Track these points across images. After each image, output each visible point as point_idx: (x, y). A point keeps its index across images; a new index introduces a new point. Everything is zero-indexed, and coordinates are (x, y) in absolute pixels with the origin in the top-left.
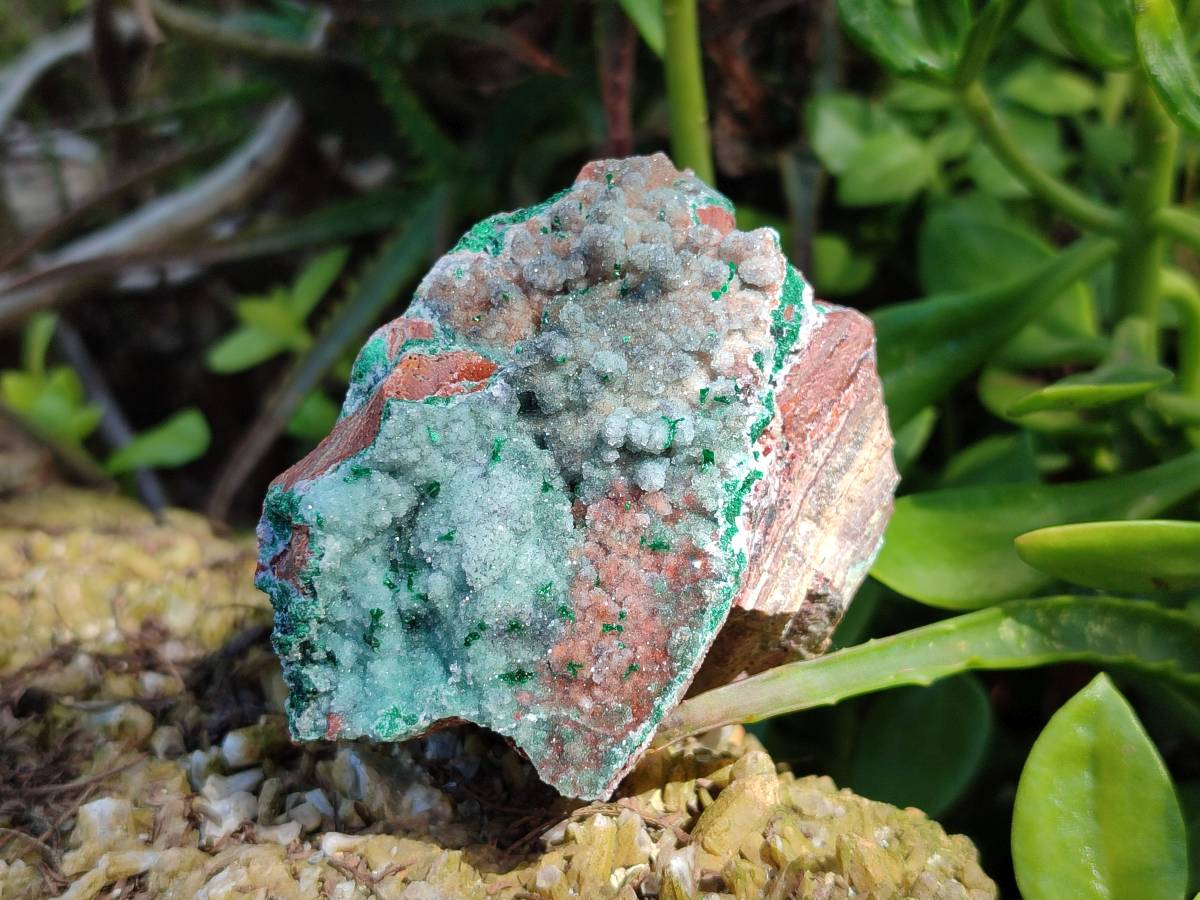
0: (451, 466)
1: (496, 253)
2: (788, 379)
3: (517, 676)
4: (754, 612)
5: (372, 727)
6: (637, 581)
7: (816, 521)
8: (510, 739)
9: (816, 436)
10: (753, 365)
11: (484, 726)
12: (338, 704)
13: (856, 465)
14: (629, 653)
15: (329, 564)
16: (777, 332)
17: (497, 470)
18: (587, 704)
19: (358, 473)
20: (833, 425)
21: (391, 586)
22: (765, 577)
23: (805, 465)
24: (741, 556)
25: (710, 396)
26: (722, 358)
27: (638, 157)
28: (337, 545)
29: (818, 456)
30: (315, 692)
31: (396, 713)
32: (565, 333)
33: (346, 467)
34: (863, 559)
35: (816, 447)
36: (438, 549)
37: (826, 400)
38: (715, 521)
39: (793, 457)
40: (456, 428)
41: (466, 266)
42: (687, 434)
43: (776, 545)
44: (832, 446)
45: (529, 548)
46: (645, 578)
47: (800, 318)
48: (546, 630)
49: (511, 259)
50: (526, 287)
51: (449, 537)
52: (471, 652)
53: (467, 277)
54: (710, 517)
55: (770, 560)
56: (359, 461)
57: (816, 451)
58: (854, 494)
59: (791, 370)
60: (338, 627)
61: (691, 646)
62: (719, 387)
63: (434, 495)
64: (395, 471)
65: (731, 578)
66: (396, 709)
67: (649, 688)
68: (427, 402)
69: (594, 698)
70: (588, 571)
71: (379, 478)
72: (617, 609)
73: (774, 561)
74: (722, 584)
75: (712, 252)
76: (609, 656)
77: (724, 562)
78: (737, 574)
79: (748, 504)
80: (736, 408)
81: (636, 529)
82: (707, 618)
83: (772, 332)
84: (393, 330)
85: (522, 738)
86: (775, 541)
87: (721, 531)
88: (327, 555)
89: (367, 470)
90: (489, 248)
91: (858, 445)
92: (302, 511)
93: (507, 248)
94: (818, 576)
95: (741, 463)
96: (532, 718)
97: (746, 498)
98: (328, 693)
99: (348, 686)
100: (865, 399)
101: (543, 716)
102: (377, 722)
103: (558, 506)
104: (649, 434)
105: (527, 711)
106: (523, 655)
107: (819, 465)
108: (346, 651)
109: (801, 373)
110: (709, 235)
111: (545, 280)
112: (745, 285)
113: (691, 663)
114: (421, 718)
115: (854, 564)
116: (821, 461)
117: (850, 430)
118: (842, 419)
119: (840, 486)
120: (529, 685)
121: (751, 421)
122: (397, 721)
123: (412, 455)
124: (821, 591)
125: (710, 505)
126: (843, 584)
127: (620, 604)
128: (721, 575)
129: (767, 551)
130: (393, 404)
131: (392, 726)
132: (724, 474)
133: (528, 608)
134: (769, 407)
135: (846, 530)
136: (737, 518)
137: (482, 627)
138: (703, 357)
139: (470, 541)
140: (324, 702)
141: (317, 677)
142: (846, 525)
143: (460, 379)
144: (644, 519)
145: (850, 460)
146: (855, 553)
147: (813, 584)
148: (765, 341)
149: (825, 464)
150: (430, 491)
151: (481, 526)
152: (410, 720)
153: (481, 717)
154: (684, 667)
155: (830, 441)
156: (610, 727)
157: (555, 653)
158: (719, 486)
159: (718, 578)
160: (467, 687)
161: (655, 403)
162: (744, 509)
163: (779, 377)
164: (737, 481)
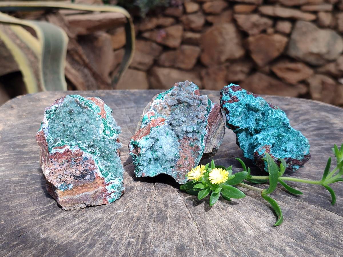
0: (160, 136)
1: (163, 100)
3: (172, 167)
4: (205, 153)
5: (150, 175)
6: (189, 151)
7: (214, 137)
8: (171, 176)
10: (204, 116)
12: (144, 171)
13: (219, 128)
14: (189, 162)
16: (207, 110)
17: (168, 137)
18: (183, 170)
19: (147, 139)
20: (216, 122)
21: (152, 154)
22: (207, 148)
23: (212, 129)
24: (204, 146)
25: (198, 123)
26: (200, 116)
28: (145, 149)
30: (141, 170)
31: (153, 173)
32: (176, 114)
33: (145, 138)
34: (220, 142)
35: (213, 126)
36: (159, 149)
37: (215, 119)
38: (200, 141)
39: (210, 128)
40: (161, 131)
41: (159, 102)
42: (195, 129)
45: (173, 148)
46: (190, 151)
47: (210, 107)
48: (176, 160)
49: (166, 101)
50: (169, 105)
51: (161, 147)
52: (165, 164)
53: (159, 104)
54: (199, 141)
56: (147, 137)
58: (219, 133)
60: (144, 161)
61: (198, 161)
62: (200, 121)
63: (158, 141)
64: (152, 138)
65: (203, 150)
66: (153, 172)
68: (157, 127)
69: (184, 169)
70: (181, 150)
71: (150, 139)
74: (202, 151)
75: (197, 99)
76: (186, 163)
78: (203, 149)
79: (204, 138)
80: (202, 124)
81: (188, 143)
82: (200, 156)
84: (148, 114)
85: (173, 176)
87: (201, 143)
88: (143, 151)
89: (149, 138)
90: (162, 99)
91: (219, 125)
92: (139, 145)
93: (165, 99)
94: (214, 146)
95: (203, 132)
96: (174, 173)
97: (204, 137)
98: (142, 170)
99: (145, 169)
100: (220, 118)
101: (176, 172)
102: (150, 174)
103: (176, 141)
104: (190, 129)
105: (174, 171)
106: (173, 164)
108: (145, 164)
109: (211, 115)
110: (197, 96)
111: (171, 104)
112: (202, 104)
114: (157, 173)
115: (219, 143)
116: (214, 128)
117: (218, 123)
118: (217, 121)
119: (217, 132)
120: (174, 168)
121: (205, 125)
122: (154, 174)
123: (155, 136)
124: (214, 148)
126: (218, 146)
127: (187, 155)
130: (152, 128)
131: (153, 175)
132: (201, 134)
133: (174, 157)
134: (207, 123)
137: (167, 160)
138: (197, 116)
139: (164, 148)
140: (142, 171)
141: (140, 168)
142: (218, 137)
143: (160, 122)
144: (189, 142)
145: (218, 128)
146: (219, 141)
148: (206, 112)
149: (215, 129)
150: (157, 140)
151: (166, 146)
153: (167, 173)
154: (197, 164)
155: (215, 125)
157: (178, 163)
158: (200, 136)
159: (201, 150)
160: (165, 169)
161: (190, 124)
162: (204, 139)
163: (208, 117)
164: (203, 135)
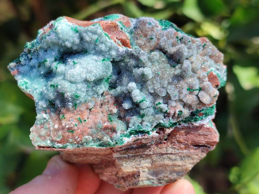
1: (163, 30)
2: (184, 127)
5: (20, 81)
9: (175, 146)
10: (177, 112)
11: (36, 106)
12: (21, 69)
14: (76, 128)
15: (48, 39)
17: (100, 63)
18: (56, 126)
19: (75, 30)
20: (181, 149)
22: (126, 156)
23: (165, 148)
25: (159, 106)
27: (216, 49)
28: (54, 37)
29: (170, 150)
30: (20, 62)
31: (26, 83)
33: (76, 26)
34: (154, 183)
36: (71, 63)
38: (127, 129)
40: (103, 46)
41: (153, 24)
42: (144, 105)
43: (137, 154)
44: (176, 153)
46: (99, 120)
47: (202, 119)
48: (68, 103)
49: (163, 34)
51: (75, 63)
52: (50, 88)
53: (150, 26)
55: (132, 155)
56: (79, 28)
57: (171, 149)
59: (187, 127)
61: (88, 143)
62: (163, 106)
65: (114, 143)
67: (70, 139)
68: (105, 34)
70: (91, 105)
71: (77, 35)
72: (86, 119)
73: (132, 156)
75: (201, 81)
76: (72, 124)
77: (117, 138)
80: (161, 115)
81: (111, 111)
83: (192, 113)
84: (124, 18)
85: (38, 117)
86: (138, 153)
87: (126, 133)
88: (50, 37)
89: (77, 31)
93: (166, 31)
94: (138, 172)
95: (148, 126)
96: (45, 116)
98: (22, 65)
100: (196, 153)
101: (47, 118)
102: (22, 81)
103: (103, 86)
104: (137, 95)
105: (46, 113)
106: (58, 102)
107: (168, 152)
108: (34, 61)
110: (205, 78)
112: (198, 96)
113: (84, 146)
114: (29, 90)
116: (169, 152)
117: (184, 155)
118: (185, 151)
119: (167, 162)
120: (52, 109)
121: (161, 121)
122: (25, 85)
123: (88, 39)
125: (130, 125)
126: (142, 181)
127: (88, 118)
128: (113, 139)
129: (133, 152)
131: (23, 85)
132: (141, 123)
133: (69, 94)
135: (157, 172)
136: (133, 135)
137: (57, 86)
138: (169, 97)
139: (77, 69)
143: (119, 40)
144: (115, 111)
147: (136, 172)
148: (187, 112)
149: (169, 154)
150: (84, 51)
151: (82, 68)
152: (27, 88)
153: (37, 103)
155: (177, 151)
156: (54, 136)
157: (64, 110)
158: (137, 124)
163: (182, 124)
164: (142, 128)
